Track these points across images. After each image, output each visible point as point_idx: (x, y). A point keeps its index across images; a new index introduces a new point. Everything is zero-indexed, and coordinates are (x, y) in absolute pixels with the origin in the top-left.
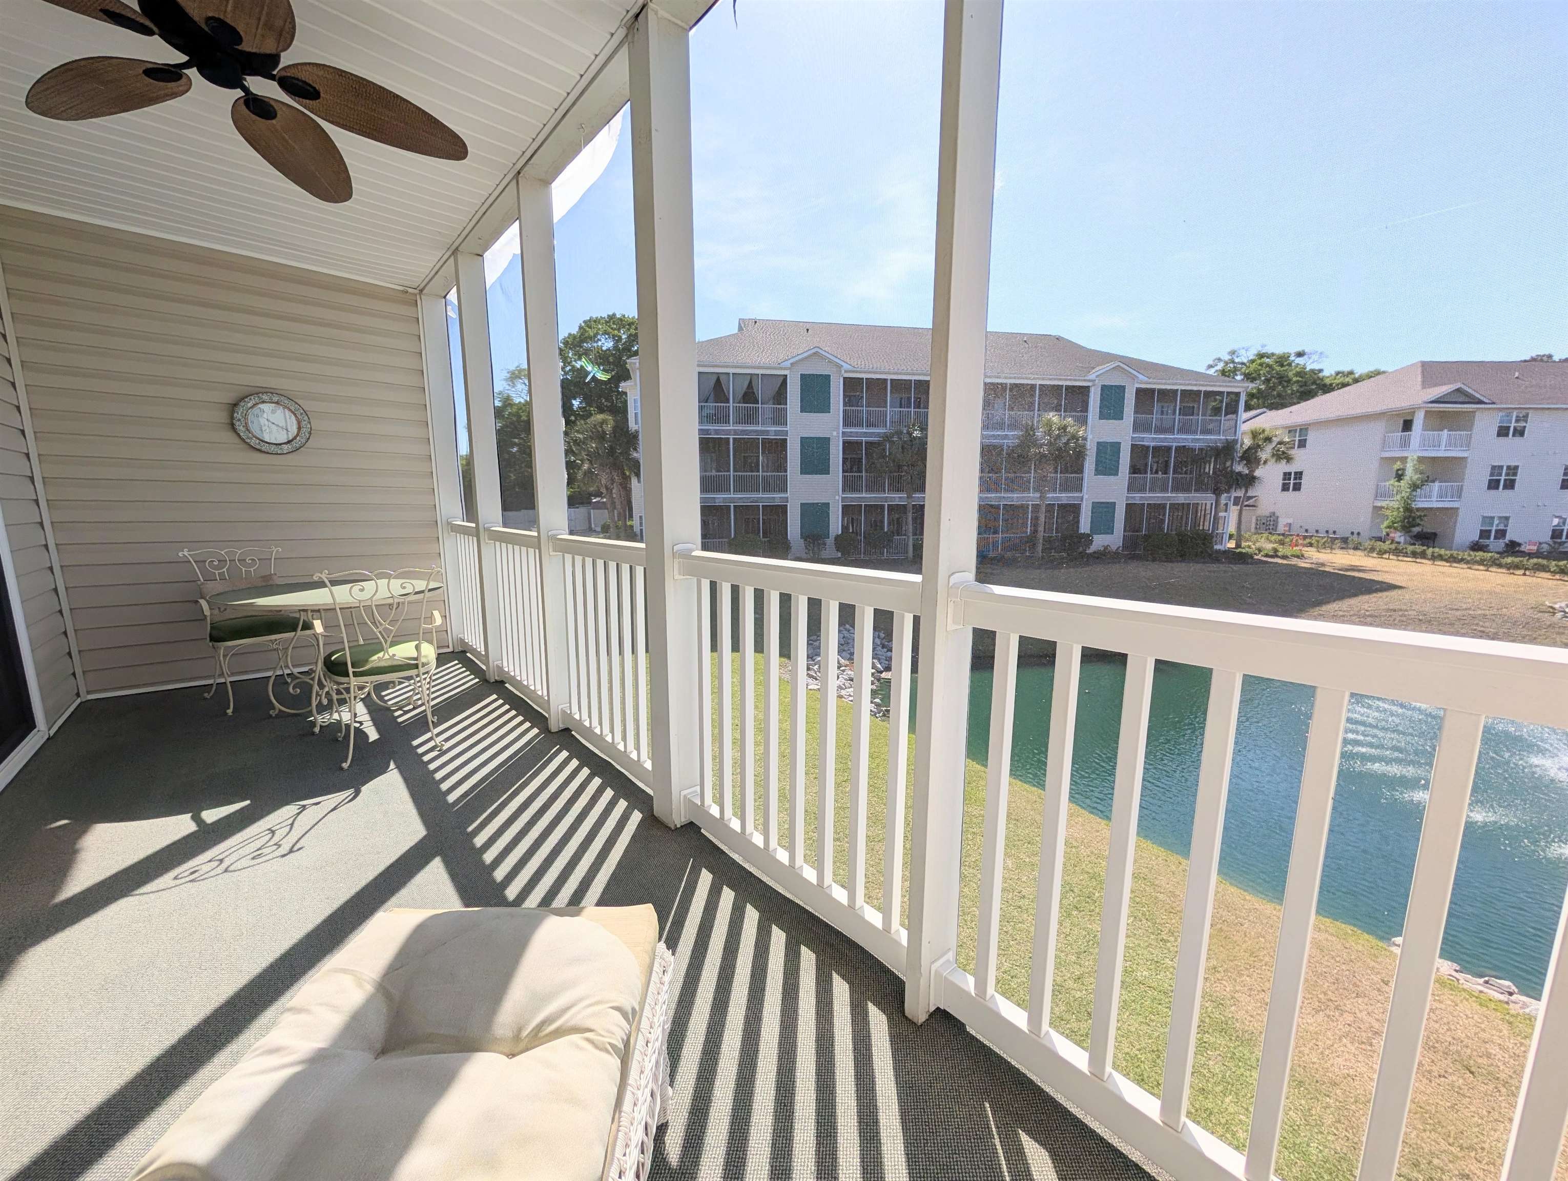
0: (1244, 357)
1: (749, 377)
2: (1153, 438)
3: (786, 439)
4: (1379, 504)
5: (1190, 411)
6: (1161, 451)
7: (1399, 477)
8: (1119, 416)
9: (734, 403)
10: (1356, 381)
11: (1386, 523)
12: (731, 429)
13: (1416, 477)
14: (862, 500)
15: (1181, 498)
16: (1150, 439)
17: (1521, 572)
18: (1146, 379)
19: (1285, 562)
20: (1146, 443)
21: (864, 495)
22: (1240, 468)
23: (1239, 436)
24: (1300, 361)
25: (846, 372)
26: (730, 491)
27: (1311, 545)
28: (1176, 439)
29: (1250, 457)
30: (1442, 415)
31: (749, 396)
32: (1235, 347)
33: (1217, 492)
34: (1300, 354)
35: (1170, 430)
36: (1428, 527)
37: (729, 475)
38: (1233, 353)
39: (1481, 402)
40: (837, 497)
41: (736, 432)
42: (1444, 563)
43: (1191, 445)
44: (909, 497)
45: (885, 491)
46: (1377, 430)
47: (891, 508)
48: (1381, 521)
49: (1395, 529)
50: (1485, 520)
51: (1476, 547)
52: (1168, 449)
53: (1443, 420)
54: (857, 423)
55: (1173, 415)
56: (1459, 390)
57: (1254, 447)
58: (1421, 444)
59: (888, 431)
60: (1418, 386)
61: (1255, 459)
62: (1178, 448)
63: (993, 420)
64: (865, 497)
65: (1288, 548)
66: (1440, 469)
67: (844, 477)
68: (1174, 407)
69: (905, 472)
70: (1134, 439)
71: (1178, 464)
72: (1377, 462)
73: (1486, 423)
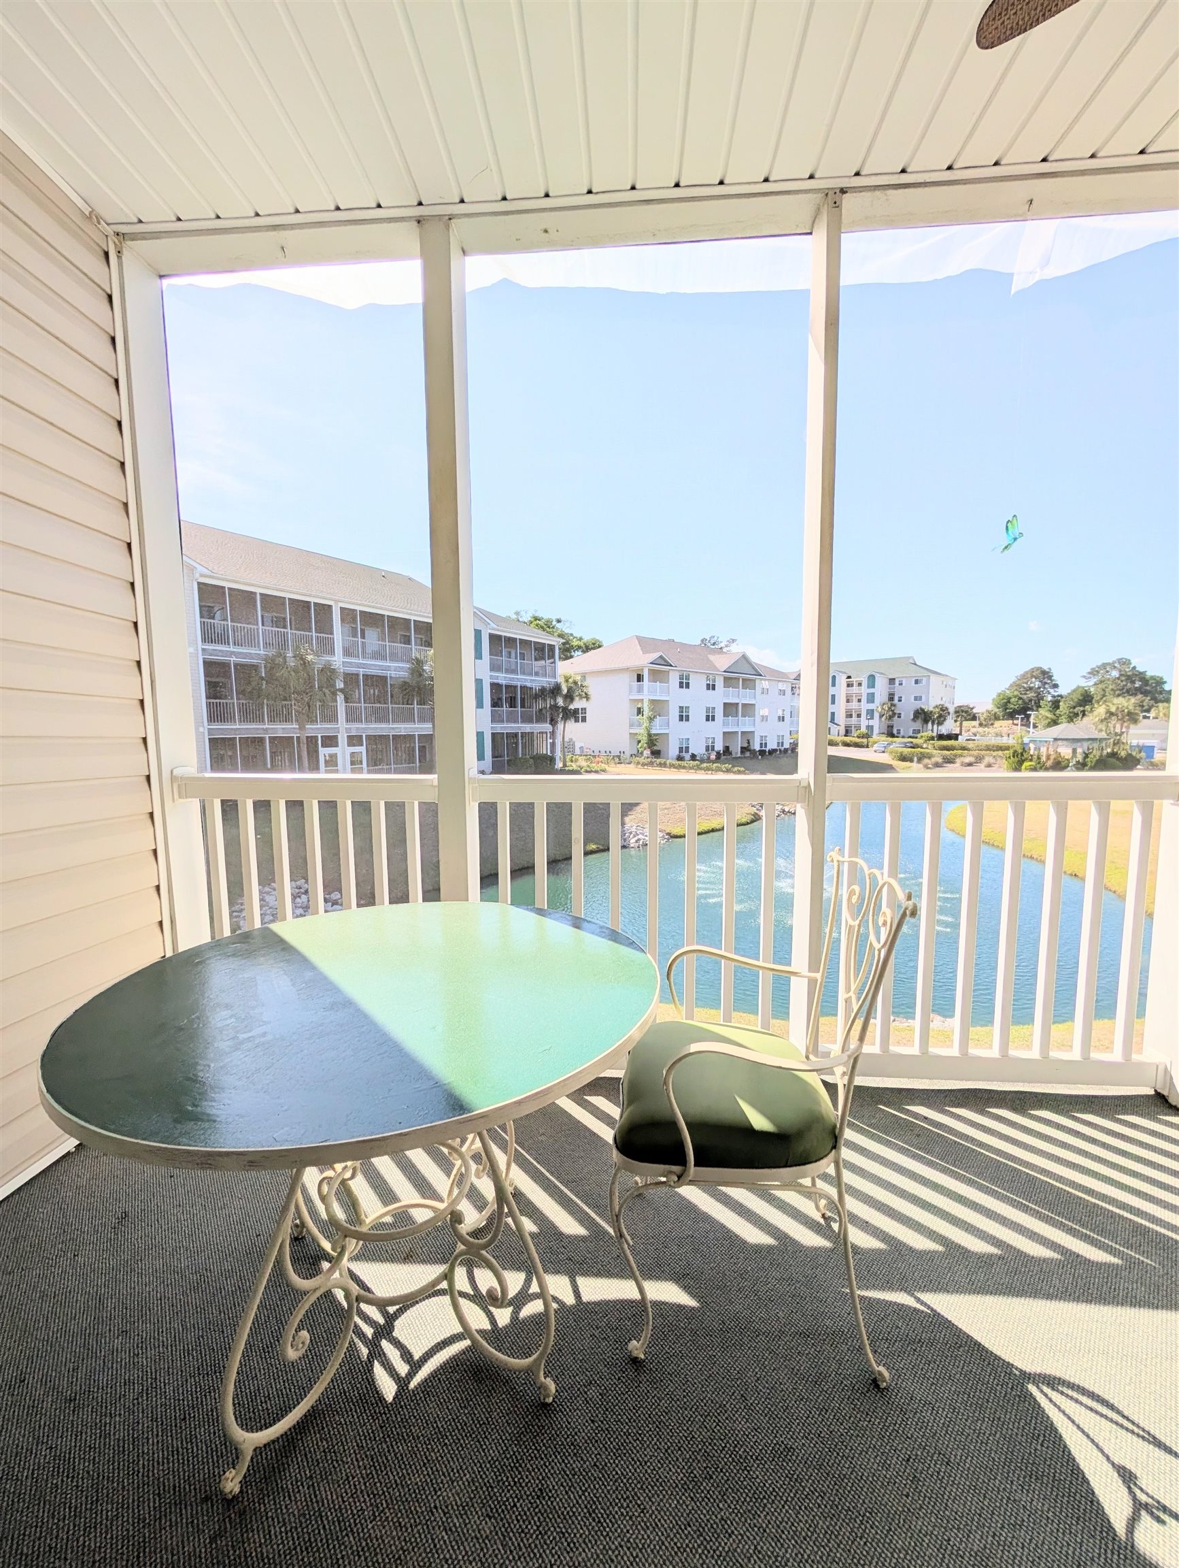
2: (506, 678)
4: (632, 731)
5: (524, 656)
6: (511, 688)
7: (641, 713)
8: (481, 656)
11: (640, 745)
13: (650, 714)
14: (237, 732)
15: (527, 728)
16: (503, 678)
17: (710, 772)
18: (495, 626)
20: (500, 682)
22: (563, 703)
23: (559, 679)
24: (558, 625)
25: (202, 575)
28: (520, 680)
30: (656, 672)
32: (518, 610)
33: (552, 723)
34: (559, 621)
35: (514, 672)
36: (658, 746)
38: (517, 613)
39: (671, 666)
40: (201, 729)
42: (675, 770)
43: (529, 685)
44: (302, 728)
45: (262, 721)
46: (628, 680)
47: (272, 739)
48: (636, 743)
49: (645, 749)
50: (681, 741)
51: (680, 758)
52: (516, 687)
53: (657, 676)
54: (222, 639)
55: (516, 658)
56: (661, 657)
57: (570, 689)
58: (650, 691)
59: (262, 652)
60: (641, 653)
61: (569, 697)
62: (521, 687)
63: (369, 650)
64: (237, 728)
65: (594, 765)
66: (658, 707)
67: (209, 705)
68: (516, 653)
69: (296, 700)
70: (491, 677)
71: (523, 700)
72: (628, 702)
73: (674, 679)
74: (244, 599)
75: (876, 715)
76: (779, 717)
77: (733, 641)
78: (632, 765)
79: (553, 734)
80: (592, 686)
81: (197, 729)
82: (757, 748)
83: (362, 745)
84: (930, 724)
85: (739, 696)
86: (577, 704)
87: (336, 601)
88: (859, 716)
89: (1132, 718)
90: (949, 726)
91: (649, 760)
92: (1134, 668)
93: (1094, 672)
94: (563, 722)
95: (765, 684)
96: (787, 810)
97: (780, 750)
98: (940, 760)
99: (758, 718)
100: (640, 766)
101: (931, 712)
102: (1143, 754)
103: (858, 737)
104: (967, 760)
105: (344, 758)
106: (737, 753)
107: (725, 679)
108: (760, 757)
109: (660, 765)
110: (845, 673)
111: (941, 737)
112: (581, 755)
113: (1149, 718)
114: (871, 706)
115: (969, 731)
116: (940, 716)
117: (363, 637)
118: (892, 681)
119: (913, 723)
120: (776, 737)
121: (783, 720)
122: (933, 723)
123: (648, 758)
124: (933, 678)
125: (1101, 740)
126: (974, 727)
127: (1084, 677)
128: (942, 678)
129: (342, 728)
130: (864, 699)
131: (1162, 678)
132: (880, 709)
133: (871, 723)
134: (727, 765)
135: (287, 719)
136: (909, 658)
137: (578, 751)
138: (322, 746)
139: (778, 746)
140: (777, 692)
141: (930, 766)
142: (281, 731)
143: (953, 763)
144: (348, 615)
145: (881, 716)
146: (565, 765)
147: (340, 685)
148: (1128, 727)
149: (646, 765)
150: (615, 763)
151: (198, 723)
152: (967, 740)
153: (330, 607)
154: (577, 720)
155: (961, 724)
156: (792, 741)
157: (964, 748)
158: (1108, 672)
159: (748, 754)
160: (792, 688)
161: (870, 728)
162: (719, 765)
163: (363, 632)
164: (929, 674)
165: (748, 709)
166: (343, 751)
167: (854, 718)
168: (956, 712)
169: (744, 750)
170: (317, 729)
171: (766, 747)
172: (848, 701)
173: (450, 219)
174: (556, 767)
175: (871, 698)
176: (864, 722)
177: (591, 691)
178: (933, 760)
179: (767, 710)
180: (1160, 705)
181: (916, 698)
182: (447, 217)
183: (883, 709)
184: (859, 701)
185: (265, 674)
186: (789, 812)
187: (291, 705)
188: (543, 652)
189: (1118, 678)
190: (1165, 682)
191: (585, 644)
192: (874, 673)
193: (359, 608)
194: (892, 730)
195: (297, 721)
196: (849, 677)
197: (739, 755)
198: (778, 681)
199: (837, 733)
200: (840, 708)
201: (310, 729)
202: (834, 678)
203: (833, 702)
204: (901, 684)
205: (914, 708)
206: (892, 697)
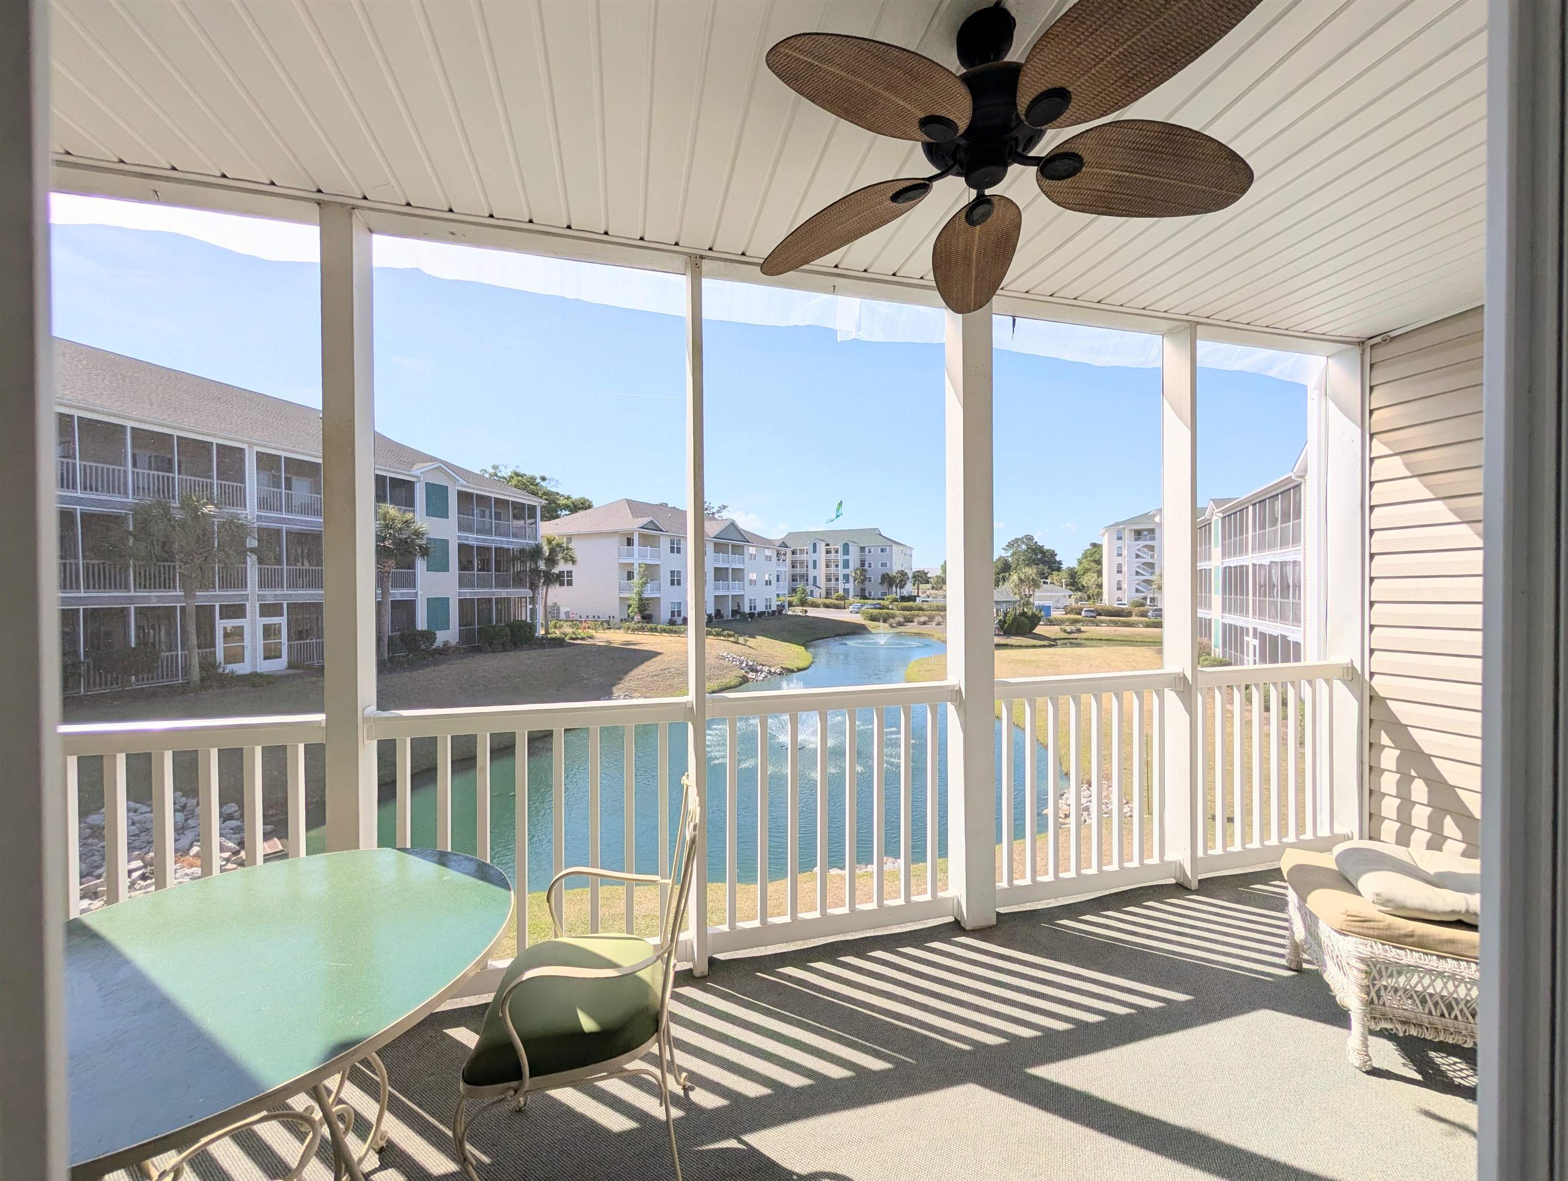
0: (506, 473)
2: (477, 539)
4: (622, 595)
5: (498, 517)
6: (483, 550)
7: (631, 577)
8: (444, 514)
11: (629, 609)
13: (641, 578)
15: (503, 593)
16: (473, 539)
18: (466, 483)
19: (583, 642)
20: (470, 543)
23: (540, 541)
24: (543, 483)
27: (591, 628)
28: (494, 541)
30: (646, 536)
32: (497, 464)
33: (532, 588)
34: (543, 478)
35: (489, 532)
36: (649, 610)
38: (495, 468)
39: (662, 531)
42: (667, 634)
43: (506, 546)
44: (189, 595)
45: (127, 587)
46: (615, 544)
47: (140, 612)
48: (626, 607)
49: (636, 613)
50: (672, 605)
51: (672, 622)
52: (489, 549)
53: (647, 540)
55: (491, 517)
56: (652, 522)
57: (552, 551)
58: (639, 556)
59: (130, 500)
60: (631, 517)
61: (551, 561)
62: (496, 549)
63: (296, 502)
65: (580, 631)
66: (651, 572)
68: (491, 512)
69: (181, 561)
70: (459, 538)
71: (498, 563)
72: (617, 565)
73: (665, 544)
75: (851, 579)
76: (766, 581)
77: (725, 507)
78: (622, 631)
79: (533, 600)
80: (578, 548)
82: (747, 610)
83: (282, 615)
84: (894, 588)
85: (730, 562)
86: (562, 567)
87: (251, 445)
88: (837, 580)
89: (1035, 585)
90: (909, 589)
91: (640, 625)
92: (1036, 542)
93: (1010, 545)
94: (545, 588)
95: (752, 550)
96: (773, 671)
97: (768, 612)
98: (902, 620)
99: (746, 583)
100: (630, 632)
101: (895, 577)
102: (1043, 613)
103: (837, 599)
104: (922, 619)
105: (254, 634)
106: (728, 616)
107: (716, 544)
108: (750, 620)
109: (652, 630)
110: (822, 540)
111: (903, 599)
112: (567, 621)
113: (1047, 583)
114: (847, 571)
115: (925, 592)
116: (902, 581)
117: (289, 486)
118: (862, 549)
119: (880, 587)
120: (764, 600)
121: (770, 584)
122: (896, 587)
123: (639, 622)
124: (895, 547)
125: (1015, 602)
126: (928, 589)
127: (1004, 549)
128: (902, 548)
129: (253, 594)
130: (841, 564)
131: (1054, 551)
132: (853, 574)
133: (847, 586)
134: (717, 629)
135: (167, 584)
136: (876, 529)
137: (563, 616)
138: (221, 618)
139: (766, 608)
140: (764, 558)
141: (894, 625)
142: (155, 600)
143: (912, 622)
144: (267, 462)
145: (855, 580)
146: (547, 632)
147: (252, 543)
148: (1034, 591)
149: (636, 630)
150: (604, 629)
152: (923, 601)
153: (242, 450)
154: (562, 584)
155: (918, 587)
156: (779, 603)
157: (921, 609)
158: (1019, 545)
159: (738, 617)
160: (778, 554)
161: (846, 591)
162: (710, 629)
163: (288, 481)
164: (891, 544)
165: (738, 574)
166: (252, 623)
167: (833, 582)
168: (914, 577)
169: (735, 613)
170: (215, 595)
171: (755, 609)
172: (827, 566)
173: (353, 208)
174: (537, 634)
175: (846, 564)
176: (841, 586)
177: (577, 554)
178: (896, 619)
179: (755, 574)
180: (1054, 573)
181: (882, 565)
182: (350, 207)
183: (855, 573)
184: (837, 566)
185: (134, 527)
186: (775, 673)
187: (174, 567)
188: (521, 511)
189: (1026, 551)
190: (1056, 555)
191: (573, 503)
192: (848, 542)
193: (283, 454)
194: (864, 593)
195: (183, 587)
196: (828, 545)
197: (730, 618)
198: (765, 548)
199: (818, 595)
200: (821, 573)
201: (203, 597)
202: (815, 545)
203: (815, 567)
204: (870, 552)
205: (881, 573)
206: (863, 563)
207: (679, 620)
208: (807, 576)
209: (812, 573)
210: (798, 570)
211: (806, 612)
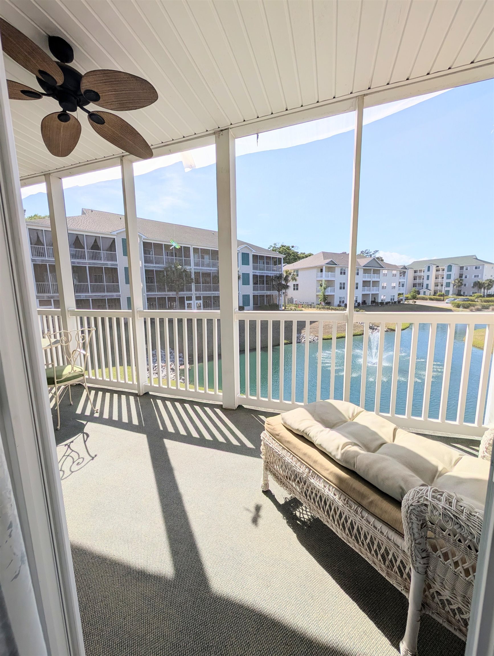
0: (279, 246)
1: (95, 238)
3: (117, 268)
4: (317, 294)
5: (268, 263)
6: (262, 277)
7: (321, 286)
8: (248, 264)
9: (87, 249)
10: (306, 257)
11: (320, 300)
12: (87, 262)
13: (325, 286)
14: (156, 296)
15: (269, 293)
16: (258, 273)
18: (255, 251)
21: (156, 293)
22: (283, 282)
23: (283, 272)
24: (292, 249)
25: (144, 239)
26: (89, 292)
27: (303, 307)
28: (265, 273)
29: (286, 279)
30: (329, 268)
31: (95, 246)
33: (279, 291)
34: (293, 247)
35: (263, 270)
36: (329, 300)
37: (88, 285)
39: (336, 265)
40: (144, 294)
41: (89, 264)
43: (269, 275)
44: (177, 294)
45: (165, 291)
46: (315, 272)
49: (322, 301)
50: (340, 298)
51: (340, 306)
52: (264, 276)
54: (151, 262)
55: (264, 264)
56: (332, 261)
57: (287, 276)
58: (325, 276)
59: (165, 266)
60: (323, 259)
62: (266, 276)
63: (204, 263)
64: (157, 294)
66: (330, 283)
67: (147, 285)
68: (264, 262)
70: (253, 272)
71: (267, 281)
72: (316, 281)
73: (338, 271)
74: (158, 246)
75: (451, 285)
76: (392, 287)
77: (377, 251)
78: (316, 309)
81: (143, 294)
82: (380, 301)
83: (201, 300)
85: (372, 278)
87: (192, 245)
88: (442, 285)
95: (385, 272)
97: (392, 302)
98: (480, 307)
99: (380, 287)
100: (320, 309)
101: (484, 283)
103: (439, 296)
105: (194, 304)
106: (369, 303)
107: (364, 270)
108: (381, 305)
109: (329, 309)
110: (434, 265)
111: (487, 296)
114: (448, 281)
116: (489, 285)
117: (202, 258)
118: (462, 268)
119: (473, 289)
120: (390, 296)
121: (395, 288)
122: (484, 289)
123: (323, 305)
124: (486, 266)
128: (492, 265)
129: (194, 293)
130: (445, 277)
132: (453, 282)
133: (448, 289)
134: (362, 309)
136: (474, 256)
138: (186, 300)
139: (391, 300)
140: (392, 275)
141: (474, 310)
142: (171, 295)
143: (488, 309)
144: (196, 250)
145: (454, 286)
147: (193, 277)
149: (323, 308)
151: (143, 293)
153: (189, 248)
156: (399, 298)
159: (374, 304)
161: (447, 291)
163: (202, 256)
164: (484, 264)
165: (376, 283)
166: (194, 302)
167: (439, 286)
169: (372, 302)
170: (184, 294)
171: (384, 301)
172: (436, 278)
174: (281, 308)
175: (449, 277)
176: (444, 289)
178: (476, 307)
181: (475, 276)
183: (455, 282)
184: (443, 278)
185: (166, 274)
187: (173, 285)
188: (277, 262)
192: (451, 264)
193: (200, 247)
194: (460, 292)
195: (175, 291)
196: (437, 267)
198: (393, 270)
199: (429, 293)
200: (432, 282)
201: (182, 294)
202: (429, 267)
203: (428, 279)
204: (467, 269)
205: (474, 281)
206: (461, 276)
207: (343, 305)
208: (423, 284)
209: (425, 282)
210: (417, 281)
211: (415, 302)
